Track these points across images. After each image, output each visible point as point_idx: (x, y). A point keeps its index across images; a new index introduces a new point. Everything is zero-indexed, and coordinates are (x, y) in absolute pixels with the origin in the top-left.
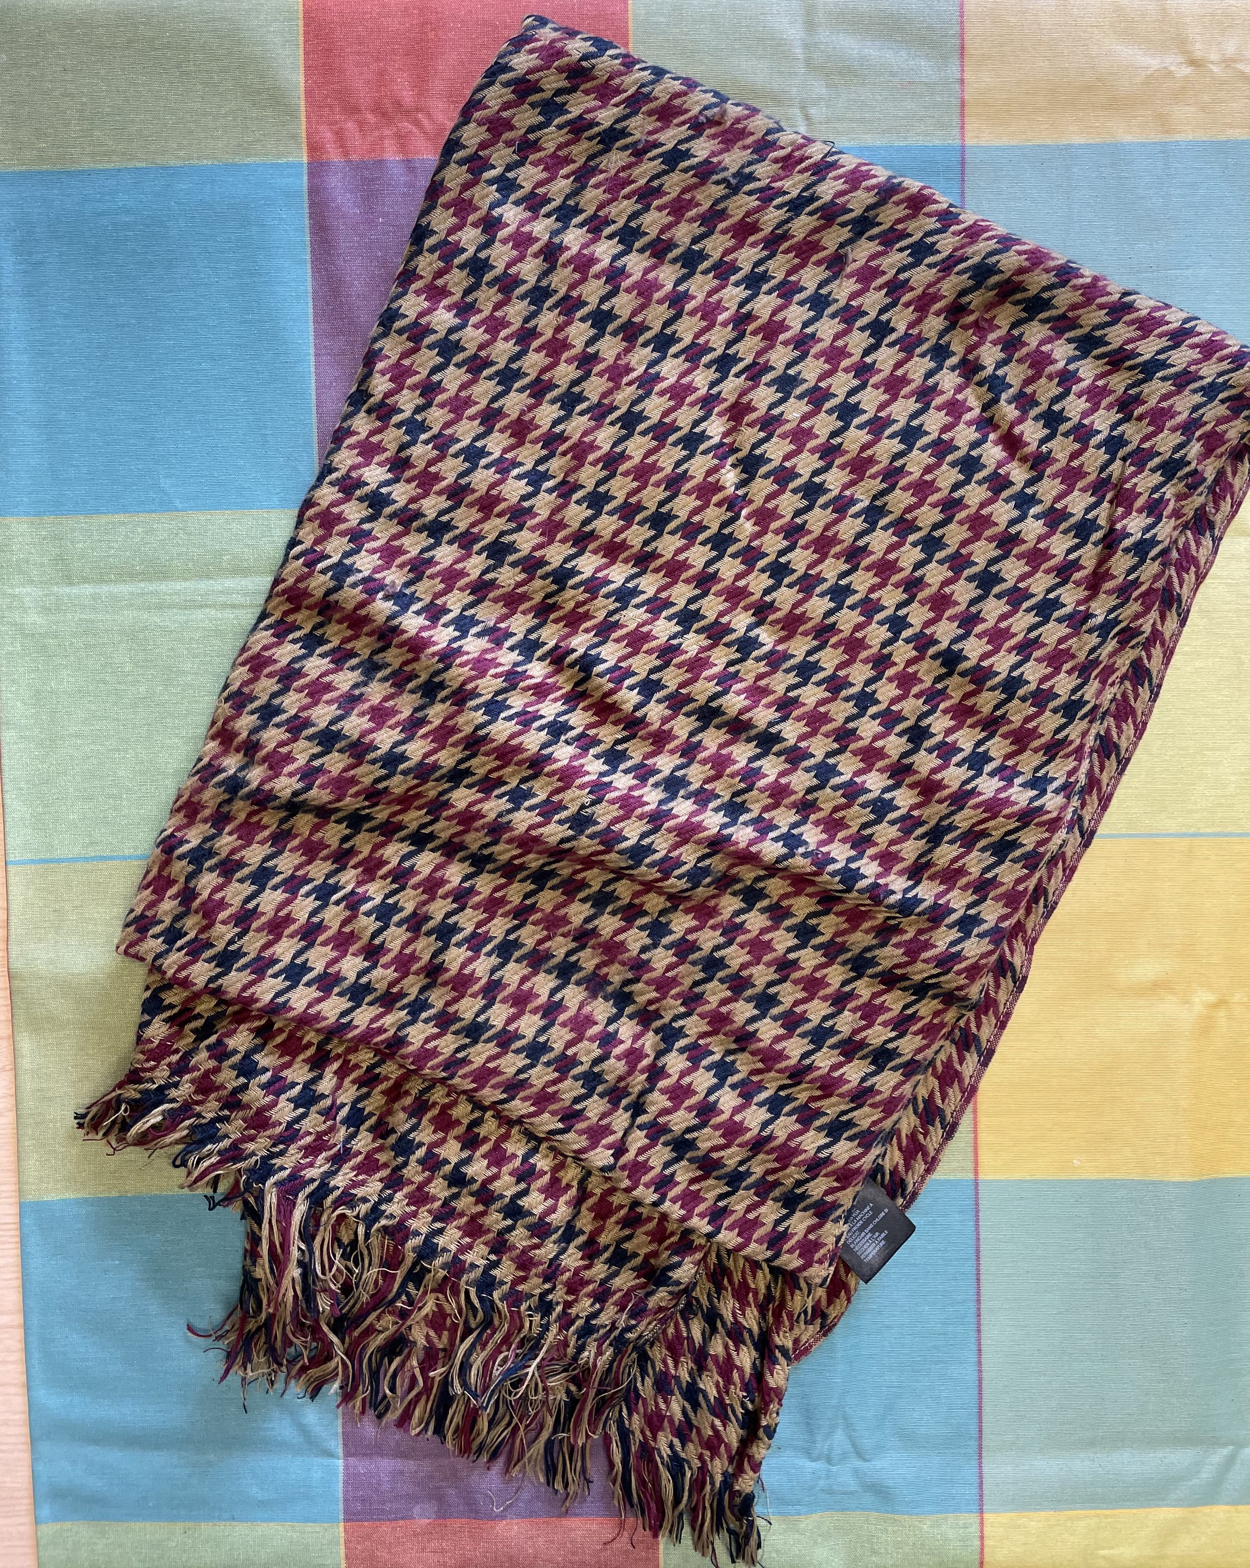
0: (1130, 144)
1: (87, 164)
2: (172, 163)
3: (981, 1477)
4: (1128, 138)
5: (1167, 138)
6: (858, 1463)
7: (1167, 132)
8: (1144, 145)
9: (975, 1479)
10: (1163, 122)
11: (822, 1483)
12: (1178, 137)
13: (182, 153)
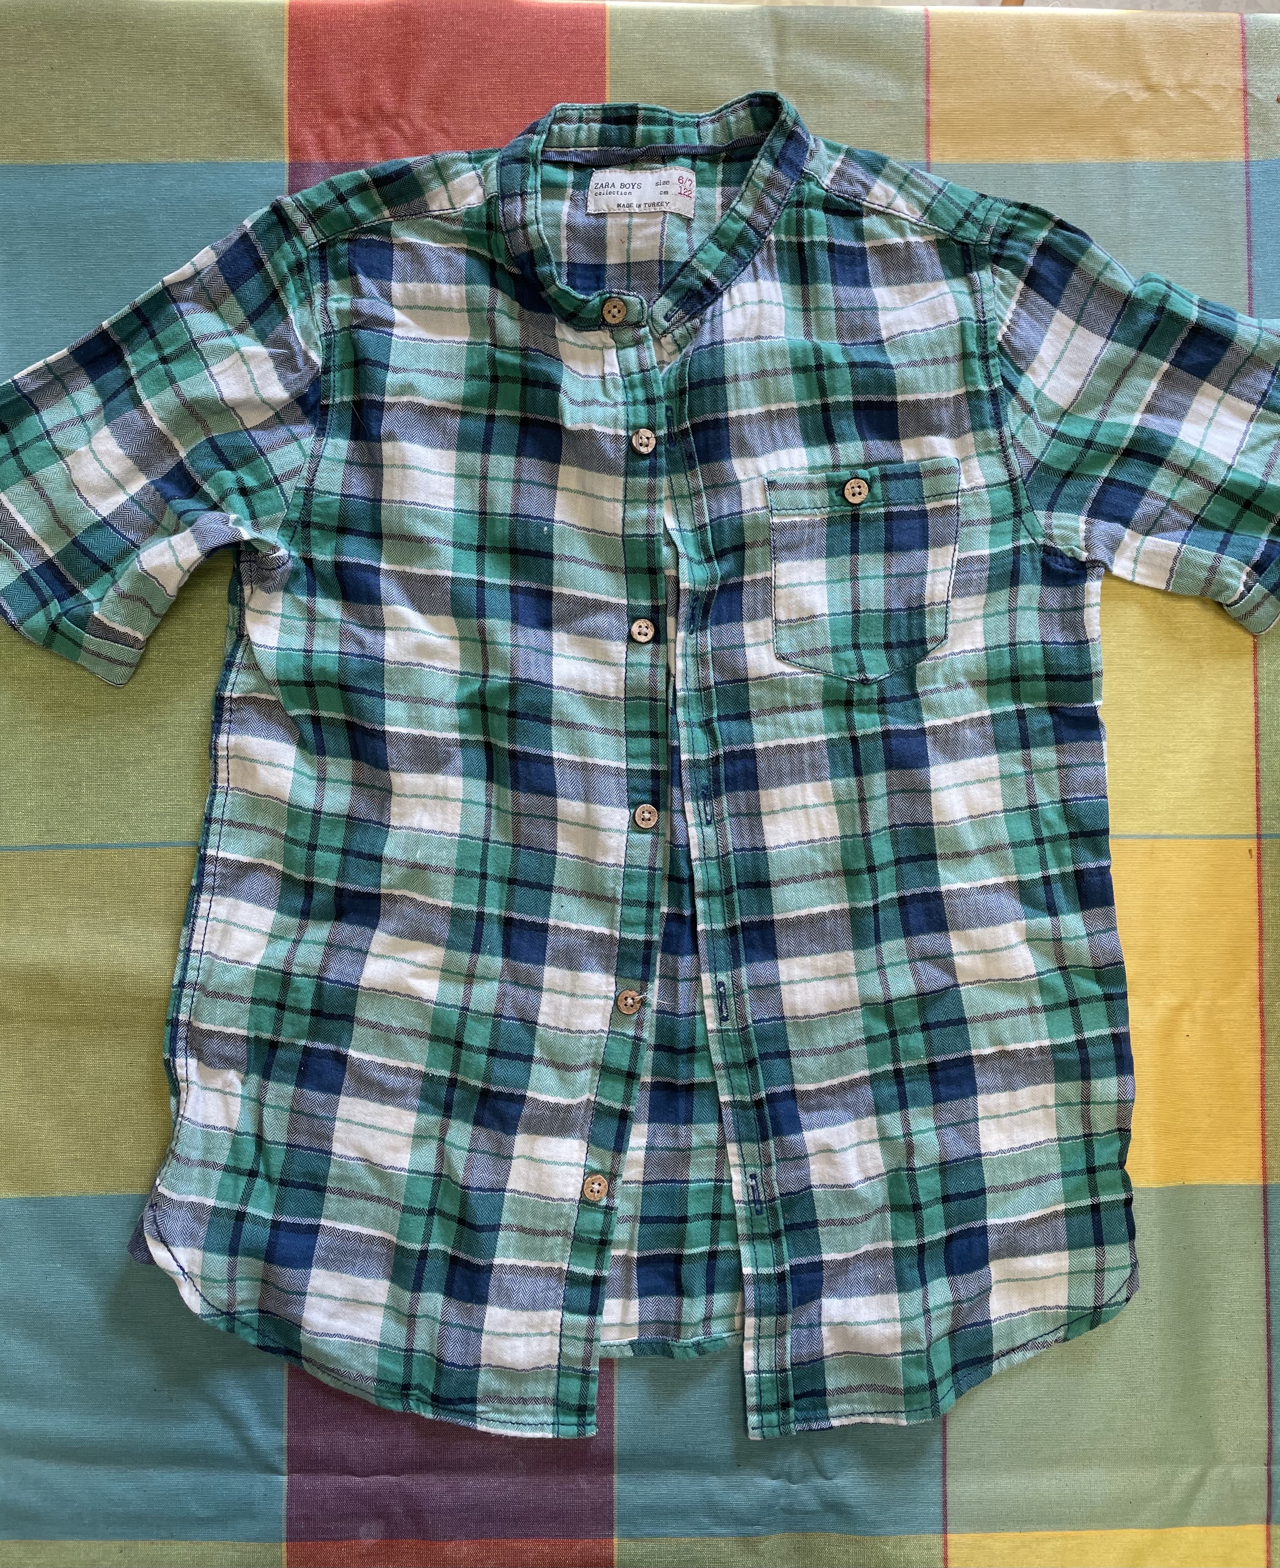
0: (1089, 165)
1: (70, 159)
2: (155, 160)
4: (1087, 159)
5: (1126, 159)
7: (1125, 153)
8: (1102, 166)
10: (1121, 144)
11: (782, 1501)
12: (1136, 159)
13: (165, 151)
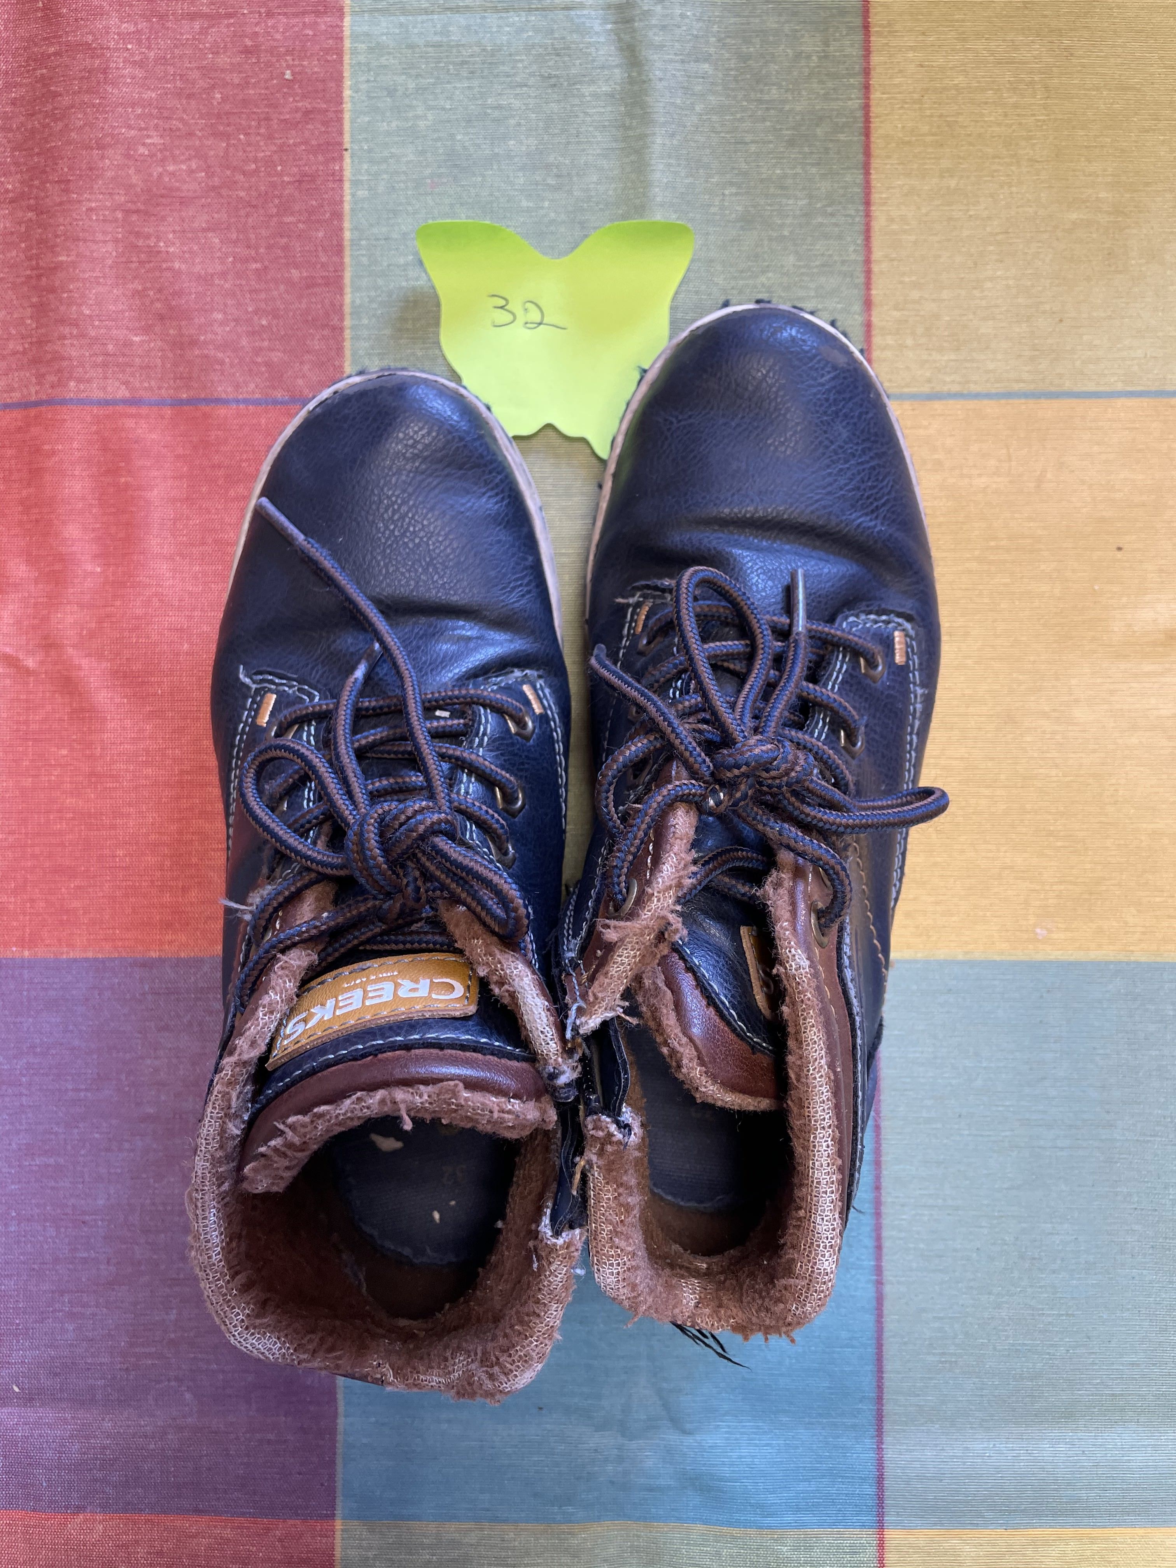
3: (880, 1465)
6: (673, 1437)
9: (871, 1469)
